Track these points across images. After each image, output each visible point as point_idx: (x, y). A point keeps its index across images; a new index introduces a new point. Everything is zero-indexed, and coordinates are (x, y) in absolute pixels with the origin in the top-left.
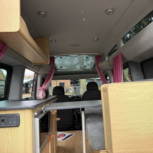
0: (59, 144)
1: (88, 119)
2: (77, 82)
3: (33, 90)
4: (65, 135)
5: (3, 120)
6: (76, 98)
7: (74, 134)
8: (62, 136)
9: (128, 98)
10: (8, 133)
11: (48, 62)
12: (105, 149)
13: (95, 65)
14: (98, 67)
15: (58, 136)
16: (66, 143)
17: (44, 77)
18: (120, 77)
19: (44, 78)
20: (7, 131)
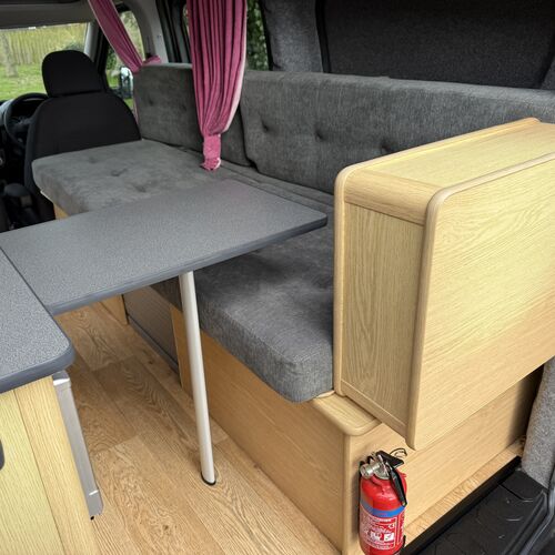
12: (332, 390)
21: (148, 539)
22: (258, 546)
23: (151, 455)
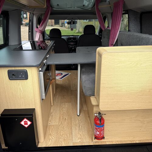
0: (57, 82)
1: (83, 70)
2: (74, 23)
3: (30, 31)
4: (62, 74)
5: (13, 74)
6: (72, 39)
7: (70, 74)
8: (59, 75)
9: (117, 64)
10: (19, 83)
11: (45, 6)
12: (94, 96)
13: (94, 5)
14: (98, 9)
15: (57, 75)
16: (63, 81)
17: (40, 16)
18: (118, 27)
19: (40, 18)
20: (18, 82)
21: (61, 119)
22: (79, 129)
23: (71, 107)
